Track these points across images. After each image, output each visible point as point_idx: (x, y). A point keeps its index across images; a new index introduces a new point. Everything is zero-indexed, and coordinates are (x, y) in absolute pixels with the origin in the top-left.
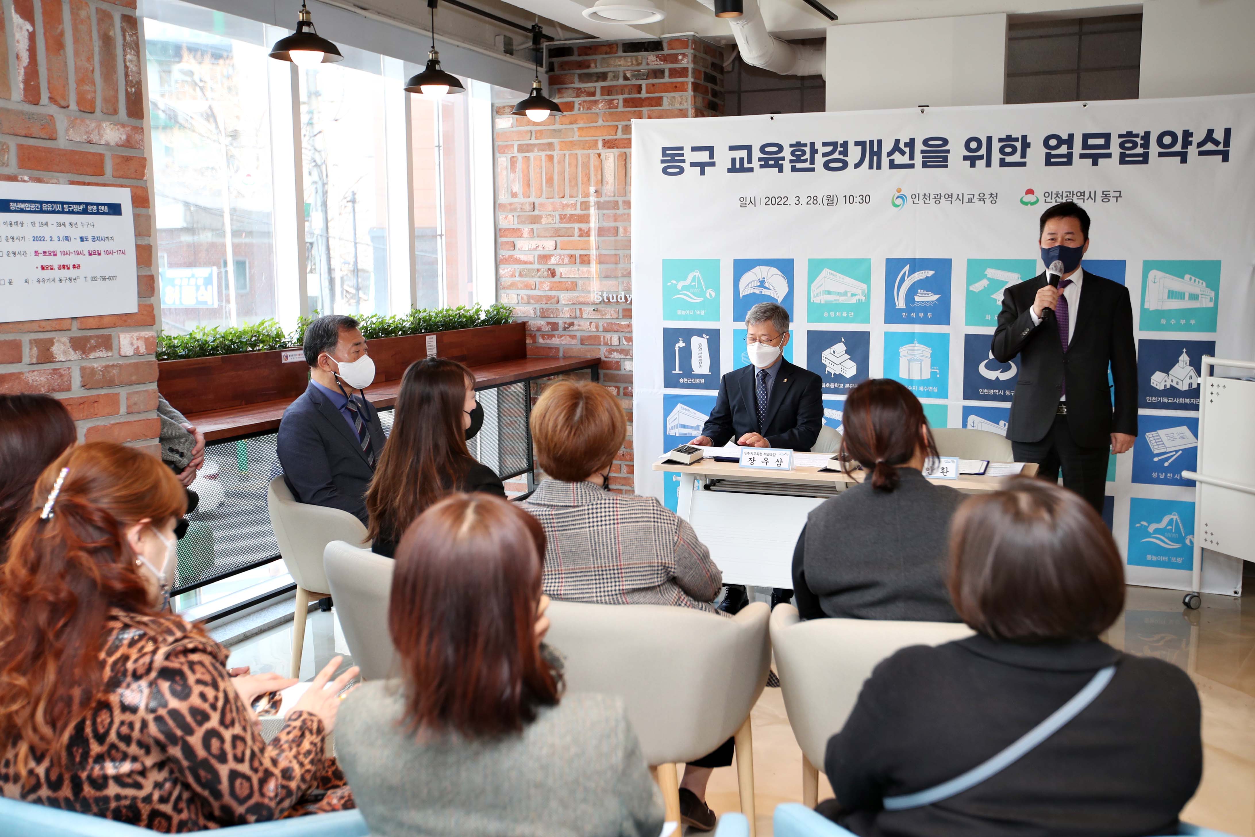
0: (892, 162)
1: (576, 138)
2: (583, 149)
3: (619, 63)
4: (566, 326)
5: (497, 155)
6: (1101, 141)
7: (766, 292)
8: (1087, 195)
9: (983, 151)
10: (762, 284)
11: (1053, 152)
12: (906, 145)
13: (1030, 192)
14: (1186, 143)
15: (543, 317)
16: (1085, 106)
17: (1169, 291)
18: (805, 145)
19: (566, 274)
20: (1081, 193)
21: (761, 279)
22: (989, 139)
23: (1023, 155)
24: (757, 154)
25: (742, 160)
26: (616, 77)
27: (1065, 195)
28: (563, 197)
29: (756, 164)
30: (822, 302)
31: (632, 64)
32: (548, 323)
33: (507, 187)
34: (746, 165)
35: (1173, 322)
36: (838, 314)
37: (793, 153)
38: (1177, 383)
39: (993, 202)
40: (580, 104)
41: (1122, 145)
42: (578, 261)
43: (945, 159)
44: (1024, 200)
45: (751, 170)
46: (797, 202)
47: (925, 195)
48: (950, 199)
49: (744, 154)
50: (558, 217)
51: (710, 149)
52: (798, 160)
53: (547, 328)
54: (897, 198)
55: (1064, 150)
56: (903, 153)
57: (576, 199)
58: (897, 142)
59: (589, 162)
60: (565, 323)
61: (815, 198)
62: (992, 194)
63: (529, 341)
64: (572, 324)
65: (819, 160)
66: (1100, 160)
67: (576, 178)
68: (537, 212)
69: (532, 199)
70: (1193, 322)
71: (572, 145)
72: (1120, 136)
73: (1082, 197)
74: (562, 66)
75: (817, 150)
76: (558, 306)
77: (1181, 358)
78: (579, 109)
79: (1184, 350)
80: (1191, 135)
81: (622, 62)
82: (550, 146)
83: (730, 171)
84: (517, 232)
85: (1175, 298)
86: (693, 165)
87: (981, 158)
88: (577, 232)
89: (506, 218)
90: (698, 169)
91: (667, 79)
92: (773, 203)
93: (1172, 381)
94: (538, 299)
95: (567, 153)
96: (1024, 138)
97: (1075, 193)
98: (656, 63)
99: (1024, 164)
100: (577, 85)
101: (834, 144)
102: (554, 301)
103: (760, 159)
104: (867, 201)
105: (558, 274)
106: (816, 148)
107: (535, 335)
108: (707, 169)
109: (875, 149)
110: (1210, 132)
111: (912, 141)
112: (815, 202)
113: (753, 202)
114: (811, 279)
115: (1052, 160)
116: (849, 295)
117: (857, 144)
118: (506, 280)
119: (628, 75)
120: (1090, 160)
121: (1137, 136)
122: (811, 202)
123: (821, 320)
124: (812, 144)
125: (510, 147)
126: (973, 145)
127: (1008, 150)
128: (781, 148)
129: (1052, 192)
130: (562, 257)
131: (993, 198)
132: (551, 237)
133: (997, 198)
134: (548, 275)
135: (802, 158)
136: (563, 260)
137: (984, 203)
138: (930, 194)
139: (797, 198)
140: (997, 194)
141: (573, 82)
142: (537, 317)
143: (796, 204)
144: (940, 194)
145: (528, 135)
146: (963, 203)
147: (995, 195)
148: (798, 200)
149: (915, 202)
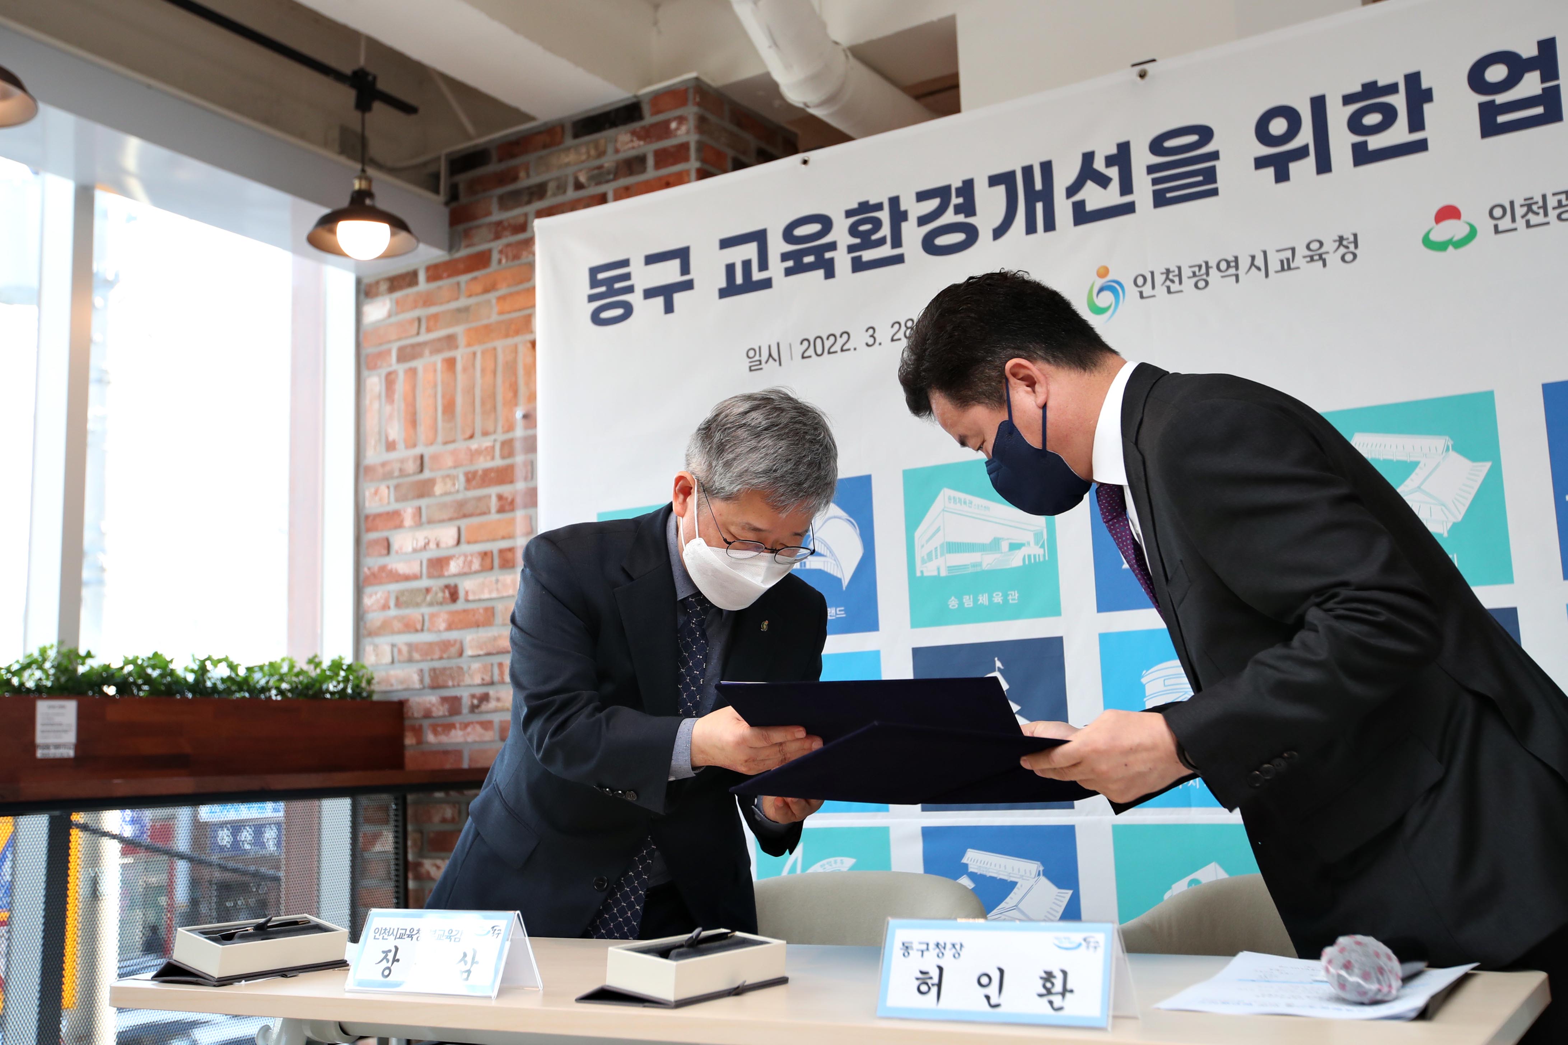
0: (1079, 206)
1: (494, 318)
2: (507, 336)
3: (566, 160)
4: (476, 702)
5: (365, 373)
9: (1305, 137)
11: (1501, 99)
12: (1110, 161)
13: (1448, 213)
15: (435, 686)
18: (879, 207)
19: (474, 593)
22: (1318, 104)
23: (1416, 124)
24: (777, 246)
25: (747, 264)
26: (561, 188)
27: (1552, 202)
28: (472, 437)
29: (776, 268)
30: (943, 573)
31: (589, 156)
32: (444, 700)
33: (380, 433)
34: (757, 275)
36: (983, 599)
37: (853, 231)
39: (1349, 257)
40: (501, 252)
42: (496, 562)
43: (1210, 175)
44: (1433, 237)
45: (766, 284)
46: (871, 341)
47: (1168, 271)
48: (1232, 271)
49: (750, 251)
50: (462, 478)
51: (682, 255)
52: (867, 243)
53: (440, 711)
54: (1101, 290)
55: (1530, 84)
56: (1103, 181)
57: (492, 437)
58: (1088, 158)
59: (515, 361)
60: (473, 696)
62: (1341, 239)
63: (409, 740)
64: (485, 698)
67: (493, 396)
68: (427, 474)
69: (418, 451)
71: (486, 332)
74: (473, 186)
75: (906, 212)
76: (462, 662)
78: (500, 261)
81: (571, 157)
82: (450, 341)
83: (724, 293)
84: (393, 519)
86: (649, 294)
87: (1301, 153)
88: (494, 503)
89: (376, 492)
90: (659, 302)
91: (651, 173)
92: (819, 351)
94: (427, 650)
95: (478, 349)
96: (1413, 79)
98: (630, 145)
99: (1419, 147)
100: (497, 216)
101: (943, 193)
102: (453, 650)
103: (785, 257)
105: (461, 594)
106: (903, 208)
107: (421, 727)
108: (678, 297)
109: (1038, 186)
111: (1124, 148)
113: (775, 357)
114: (913, 520)
115: (1501, 119)
116: (1005, 546)
117: (994, 181)
118: (374, 618)
119: (582, 179)
122: (900, 335)
123: (941, 618)
124: (894, 202)
125: (383, 355)
126: (1278, 127)
127: (1372, 119)
128: (826, 223)
129: (1512, 203)
130: (469, 558)
131: (1347, 247)
132: (451, 519)
133: (1356, 247)
134: (444, 598)
135: (874, 237)
136: (471, 562)
137: (1325, 265)
138: (1179, 268)
139: (871, 331)
140: (1355, 236)
141: (489, 214)
142: (424, 688)
143: (867, 345)
144: (1207, 263)
145: (416, 324)
146: (1267, 275)
147: (1352, 239)
148: (872, 336)
149: (1145, 295)
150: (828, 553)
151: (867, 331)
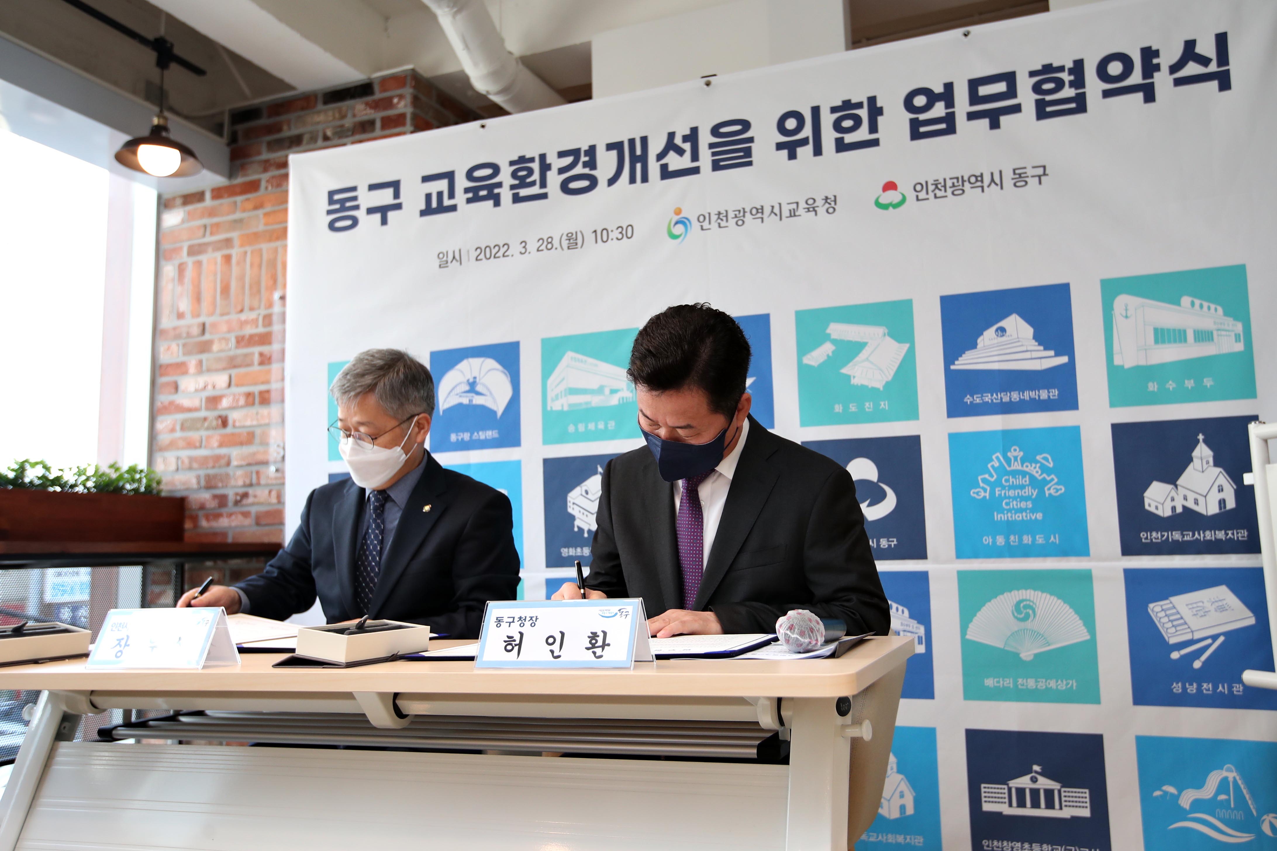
0: (664, 167)
1: (261, 228)
2: (270, 240)
3: (318, 120)
4: (238, 498)
5: (162, 262)
6: (1001, 87)
7: (478, 400)
8: (987, 179)
9: (807, 131)
10: (472, 387)
11: (922, 117)
12: (685, 139)
13: (890, 186)
14: (1150, 69)
15: (209, 487)
16: (966, 35)
17: (1156, 330)
18: (532, 160)
19: (240, 422)
20: (976, 177)
21: (471, 380)
22: (816, 111)
23: (873, 128)
24: (461, 183)
25: (440, 194)
26: (313, 139)
27: (949, 183)
28: (242, 311)
29: (460, 198)
30: (566, 408)
31: (334, 118)
32: (215, 497)
33: (172, 306)
34: (447, 202)
35: (1171, 385)
36: (591, 426)
37: (514, 175)
38: (1196, 502)
39: (831, 210)
40: (268, 181)
41: (1037, 88)
42: (257, 400)
43: (748, 152)
44: (882, 201)
45: (453, 208)
46: (523, 251)
47: (719, 213)
48: (759, 215)
49: (442, 185)
50: (233, 340)
51: (395, 185)
52: (523, 183)
53: (212, 504)
54: (676, 223)
55: (939, 110)
56: (680, 152)
57: (257, 312)
58: (671, 135)
59: (275, 259)
60: (237, 494)
61: (550, 241)
62: (827, 198)
63: (188, 525)
64: (245, 495)
65: (554, 179)
66: (1004, 119)
67: (258, 283)
68: (207, 337)
69: (201, 319)
70: (1208, 382)
71: (255, 238)
72: (1032, 74)
73: (979, 184)
74: (248, 134)
75: (550, 165)
76: (230, 470)
77: (1196, 453)
78: (266, 188)
79: (1201, 437)
80: (1156, 54)
81: (321, 118)
82: (228, 242)
83: (423, 213)
84: (181, 368)
85: (1169, 342)
86: (370, 211)
87: (804, 142)
88: (256, 358)
89: (169, 348)
90: (377, 217)
91: (378, 130)
92: (488, 256)
93: (1185, 498)
94: (203, 462)
95: (249, 249)
96: (872, 100)
97: (966, 178)
98: (365, 112)
99: (875, 143)
100: (265, 156)
101: (575, 153)
102: (223, 462)
103: (467, 190)
104: (629, 235)
105: (230, 422)
106: (548, 162)
107: (197, 515)
108: (391, 215)
109: (638, 152)
110: (1190, 45)
111: (694, 131)
112: (549, 246)
113: (457, 258)
114: (547, 371)
115: (922, 129)
116: (607, 391)
117: (610, 147)
118: (164, 438)
119: (329, 133)
120: (986, 122)
121: (1061, 69)
122: (543, 247)
123: (563, 438)
124: (543, 157)
125: (177, 250)
126: (791, 124)
127: (847, 123)
128: (496, 169)
129: (927, 183)
130: (237, 397)
131: (830, 204)
132: (224, 369)
133: (835, 204)
134: (217, 425)
135: (529, 180)
136: (238, 401)
137: (816, 214)
138: (727, 211)
139: (523, 244)
140: (835, 197)
141: (259, 153)
142: (201, 488)
143: (521, 253)
144: (744, 209)
145: (202, 230)
146: (781, 219)
147: (833, 198)
148: (524, 247)
149: (704, 228)
150: (488, 394)
151: (521, 243)
